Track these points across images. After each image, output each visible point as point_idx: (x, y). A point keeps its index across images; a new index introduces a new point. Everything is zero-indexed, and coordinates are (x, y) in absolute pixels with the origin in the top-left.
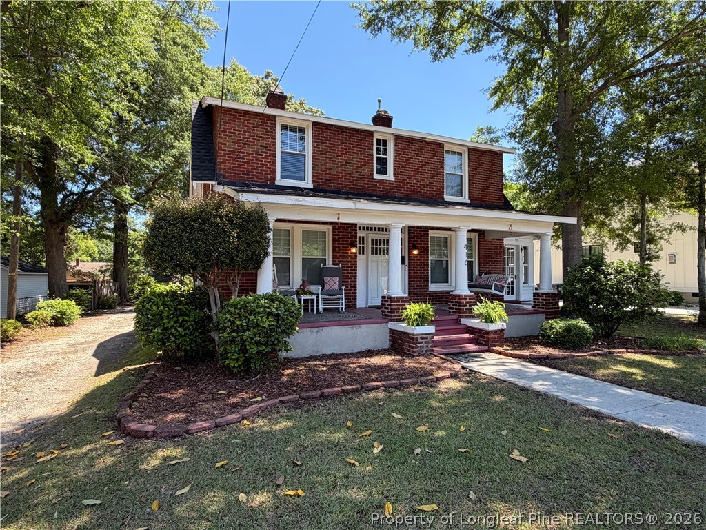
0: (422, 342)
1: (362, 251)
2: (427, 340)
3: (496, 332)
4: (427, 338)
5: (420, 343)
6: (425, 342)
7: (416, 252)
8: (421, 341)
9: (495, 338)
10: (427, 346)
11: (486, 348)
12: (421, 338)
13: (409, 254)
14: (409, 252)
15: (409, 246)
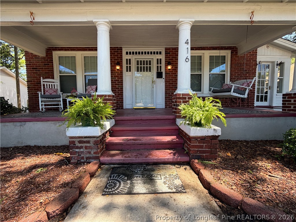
0: (81, 147)
1: (129, 69)
2: (88, 145)
3: (203, 139)
4: (88, 142)
5: (78, 148)
6: (86, 148)
7: (169, 67)
8: (79, 145)
9: (202, 147)
10: (90, 153)
11: (186, 159)
12: (80, 142)
13: (166, 70)
14: (165, 68)
15: (165, 64)
